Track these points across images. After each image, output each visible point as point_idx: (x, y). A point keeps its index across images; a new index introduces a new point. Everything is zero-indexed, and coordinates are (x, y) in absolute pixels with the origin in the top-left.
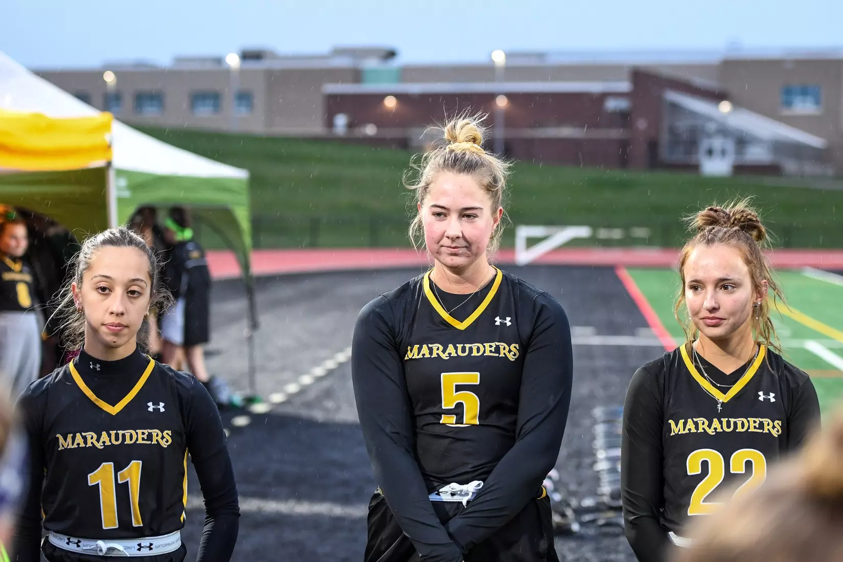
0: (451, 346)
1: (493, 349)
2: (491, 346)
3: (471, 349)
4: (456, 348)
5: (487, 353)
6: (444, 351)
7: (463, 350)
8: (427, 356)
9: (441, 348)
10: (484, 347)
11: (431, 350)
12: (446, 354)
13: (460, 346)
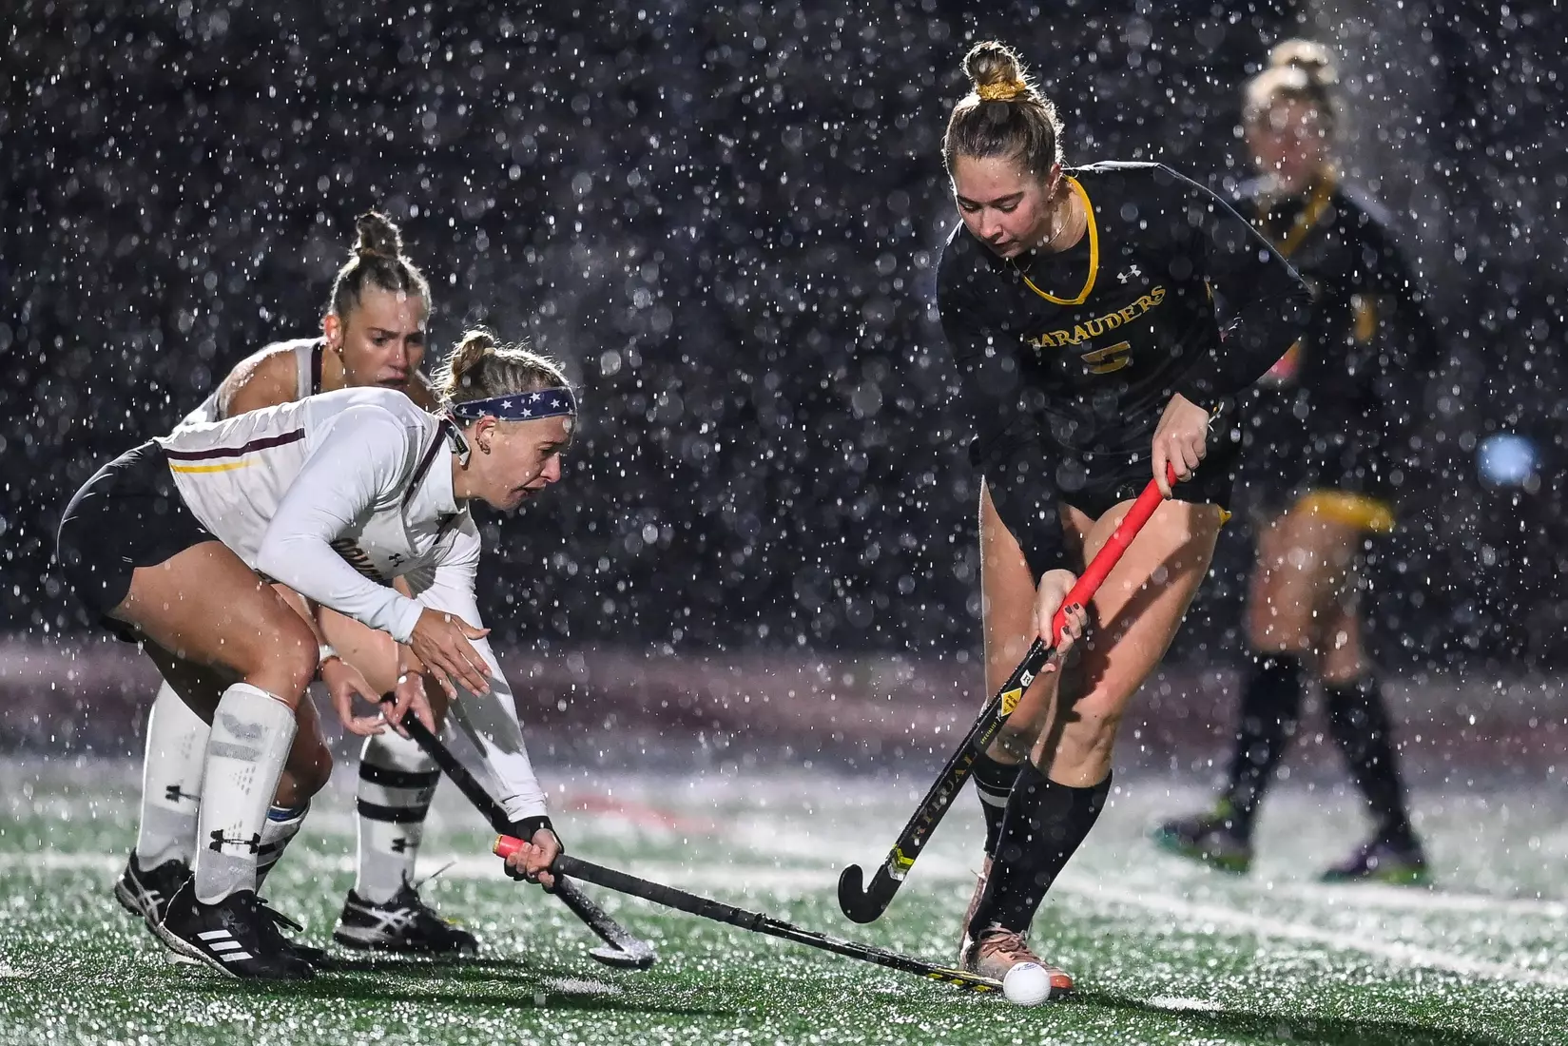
0: (1078, 329)
1: (1132, 312)
2: (1128, 311)
3: (1104, 323)
4: (1085, 328)
5: (1127, 320)
6: (1072, 336)
7: (1096, 329)
8: (1053, 344)
9: (1067, 334)
10: (1120, 315)
11: (1054, 338)
12: (1077, 339)
13: (1089, 324)
